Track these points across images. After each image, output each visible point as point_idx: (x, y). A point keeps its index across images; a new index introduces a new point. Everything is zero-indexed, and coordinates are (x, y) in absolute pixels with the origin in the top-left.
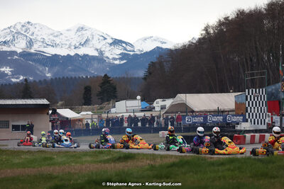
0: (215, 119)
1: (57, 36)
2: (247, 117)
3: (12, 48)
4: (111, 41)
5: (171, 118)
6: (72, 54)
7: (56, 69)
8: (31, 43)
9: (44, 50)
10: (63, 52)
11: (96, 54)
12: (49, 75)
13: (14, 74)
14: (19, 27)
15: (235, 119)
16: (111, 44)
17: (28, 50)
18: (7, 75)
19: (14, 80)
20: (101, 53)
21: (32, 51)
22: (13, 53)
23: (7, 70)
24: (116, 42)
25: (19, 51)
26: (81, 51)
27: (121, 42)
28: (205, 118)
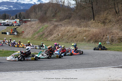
3: (13, 1)
6: (28, 3)
7: (24, 7)
9: (21, 2)
10: (26, 3)
11: (34, 3)
12: (22, 8)
16: (37, 1)
17: (17, 2)
19: (13, 9)
20: (35, 3)
21: (18, 2)
23: (12, 6)
25: (15, 2)
26: (30, 3)
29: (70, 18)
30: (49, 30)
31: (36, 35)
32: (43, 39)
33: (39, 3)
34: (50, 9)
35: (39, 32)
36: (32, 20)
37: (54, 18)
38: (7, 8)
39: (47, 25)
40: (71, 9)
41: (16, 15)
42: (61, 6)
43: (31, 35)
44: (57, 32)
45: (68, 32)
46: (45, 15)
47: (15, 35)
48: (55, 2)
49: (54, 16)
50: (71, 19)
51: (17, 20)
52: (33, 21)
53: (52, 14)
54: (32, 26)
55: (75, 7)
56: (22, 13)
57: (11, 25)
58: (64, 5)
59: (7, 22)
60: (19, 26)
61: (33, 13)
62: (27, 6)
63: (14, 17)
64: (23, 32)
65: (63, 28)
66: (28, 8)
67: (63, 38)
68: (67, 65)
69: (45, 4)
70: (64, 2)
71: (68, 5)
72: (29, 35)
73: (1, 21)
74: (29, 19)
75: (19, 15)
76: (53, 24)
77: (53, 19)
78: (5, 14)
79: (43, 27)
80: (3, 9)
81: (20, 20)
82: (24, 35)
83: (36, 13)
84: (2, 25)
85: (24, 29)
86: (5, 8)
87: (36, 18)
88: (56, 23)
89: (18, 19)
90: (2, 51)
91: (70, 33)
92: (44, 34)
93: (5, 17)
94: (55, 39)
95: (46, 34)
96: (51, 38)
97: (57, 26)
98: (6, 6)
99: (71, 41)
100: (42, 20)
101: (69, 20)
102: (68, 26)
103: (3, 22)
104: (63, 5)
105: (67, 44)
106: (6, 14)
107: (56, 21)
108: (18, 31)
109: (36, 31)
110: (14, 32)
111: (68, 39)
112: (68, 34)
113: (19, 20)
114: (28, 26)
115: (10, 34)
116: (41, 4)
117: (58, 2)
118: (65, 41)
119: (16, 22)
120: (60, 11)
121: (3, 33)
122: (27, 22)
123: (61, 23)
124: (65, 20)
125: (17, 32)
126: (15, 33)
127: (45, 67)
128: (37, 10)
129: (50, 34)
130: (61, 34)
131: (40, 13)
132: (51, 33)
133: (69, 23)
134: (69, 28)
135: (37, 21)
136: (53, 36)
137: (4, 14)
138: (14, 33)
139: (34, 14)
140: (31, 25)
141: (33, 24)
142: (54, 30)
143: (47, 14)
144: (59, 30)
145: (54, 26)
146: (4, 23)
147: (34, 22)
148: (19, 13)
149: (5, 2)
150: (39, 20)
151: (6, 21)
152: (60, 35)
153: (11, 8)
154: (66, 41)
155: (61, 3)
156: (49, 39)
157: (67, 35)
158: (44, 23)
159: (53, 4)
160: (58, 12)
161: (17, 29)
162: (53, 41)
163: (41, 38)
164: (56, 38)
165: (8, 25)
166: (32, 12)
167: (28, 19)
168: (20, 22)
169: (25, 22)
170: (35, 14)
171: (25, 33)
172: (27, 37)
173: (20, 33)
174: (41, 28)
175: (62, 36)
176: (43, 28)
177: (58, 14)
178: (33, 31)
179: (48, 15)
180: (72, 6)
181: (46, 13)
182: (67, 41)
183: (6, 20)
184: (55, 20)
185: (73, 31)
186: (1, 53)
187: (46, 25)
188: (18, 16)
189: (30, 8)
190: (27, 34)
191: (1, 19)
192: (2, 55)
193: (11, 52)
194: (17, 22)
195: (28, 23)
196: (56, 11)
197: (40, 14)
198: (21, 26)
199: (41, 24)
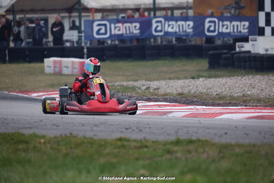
0: (173, 27)
2: (262, 23)
5: (54, 25)
15: (228, 27)
28: (146, 25)
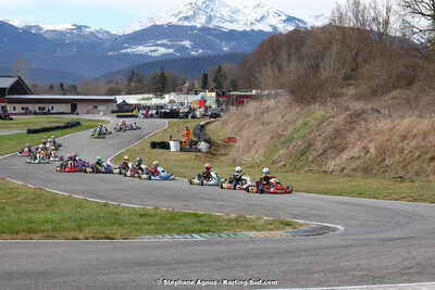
1: (234, 12)
3: (193, 23)
4: (284, 18)
6: (248, 29)
7: (233, 43)
8: (210, 19)
9: (223, 25)
10: (239, 27)
11: (270, 30)
12: (225, 49)
13: (194, 47)
14: (200, 4)
16: (284, 21)
17: (208, 25)
18: (187, 48)
19: (193, 53)
20: (275, 28)
21: (211, 26)
22: (193, 28)
23: (187, 43)
24: (290, 19)
25: (199, 26)
26: (257, 27)
27: (294, 19)
29: (410, 84)
30: (330, 130)
31: (282, 151)
32: (306, 168)
33: (291, 28)
34: (335, 49)
35: (291, 140)
36: (266, 92)
37: (349, 85)
38: (172, 51)
39: (322, 112)
40: (416, 48)
41: (205, 76)
42: (377, 38)
43: (261, 151)
44: (361, 137)
45: (404, 138)
46: (316, 73)
47: (200, 151)
48: (352, 25)
49: (347, 77)
50: (416, 87)
51: (209, 94)
52: (268, 96)
53: (343, 71)
54: (266, 117)
55: (429, 41)
56: (226, 66)
57: (186, 116)
58: (387, 35)
59: (171, 102)
60: (215, 116)
61: (269, 67)
62: (245, 43)
63: (197, 84)
64: (232, 140)
65: (384, 124)
66: (247, 48)
67: (383, 161)
68: (403, 269)
69: (314, 32)
70: (387, 23)
71: (404, 35)
72: (253, 151)
73: (148, 99)
74: (254, 92)
75: (216, 77)
76: (347, 109)
77: (344, 90)
78: (163, 74)
79: (308, 119)
80: (153, 54)
81: (218, 94)
82: (233, 153)
83: (280, 68)
84: (151, 115)
85: (236, 129)
86: (162, 50)
87: (282, 86)
88: (357, 106)
89: (212, 91)
90: (152, 212)
91: (413, 144)
92: (309, 146)
93: (163, 84)
94: (354, 165)
95: (319, 145)
96: (338, 161)
97: (360, 115)
98: (165, 41)
99: (417, 174)
100: (305, 92)
101: (409, 93)
102: (402, 117)
103: (155, 101)
104: (382, 35)
105: (402, 185)
106: (167, 72)
107: (357, 97)
108: (214, 138)
109: (282, 136)
110: (195, 139)
111: (404, 167)
112: (404, 144)
113: (214, 94)
114: (248, 116)
115: (182, 149)
116: (296, 32)
117: (363, 24)
118: (393, 175)
119: (203, 102)
120: (373, 57)
121: (154, 145)
122: (245, 100)
123: (376, 104)
124: (393, 93)
125: (208, 141)
126: (203, 146)
127: (317, 276)
128: (284, 56)
129: (334, 147)
130: (376, 148)
131: (293, 65)
132: (337, 141)
133: (409, 104)
134: (406, 122)
135: (285, 98)
136: (345, 155)
137: (158, 71)
138: (196, 143)
139: (270, 72)
140: (262, 113)
141: (268, 110)
142: (350, 131)
143: (322, 70)
144: (368, 131)
145: (350, 116)
146: (159, 107)
147: (271, 103)
148: (215, 68)
149: (162, 26)
150: (292, 92)
151: (167, 98)
152: (372, 151)
153: (184, 48)
154: (397, 173)
155: (375, 28)
156: (331, 165)
157: (402, 150)
158: (309, 103)
159: (343, 29)
160: (365, 61)
161: (209, 127)
162: (348, 175)
163: (298, 164)
164: (359, 162)
165: (173, 114)
166: (265, 65)
167: (251, 89)
168: (218, 101)
169: (240, 101)
170: (276, 71)
171: (239, 144)
172: (247, 158)
173: (219, 145)
174: (300, 123)
175: (383, 153)
176: (306, 124)
177: (365, 70)
178: (267, 137)
179: (325, 73)
180: (417, 39)
181: (317, 66)
182: (400, 173)
183: (167, 96)
184: (352, 91)
185: (425, 135)
186: (150, 220)
187: (318, 111)
188: (210, 78)
189: (255, 48)
190: (248, 148)
191: (148, 92)
192: (152, 227)
193: (185, 215)
194: (207, 104)
195: (250, 107)
196: (354, 60)
197: (293, 69)
198: (224, 116)
199: (298, 109)
